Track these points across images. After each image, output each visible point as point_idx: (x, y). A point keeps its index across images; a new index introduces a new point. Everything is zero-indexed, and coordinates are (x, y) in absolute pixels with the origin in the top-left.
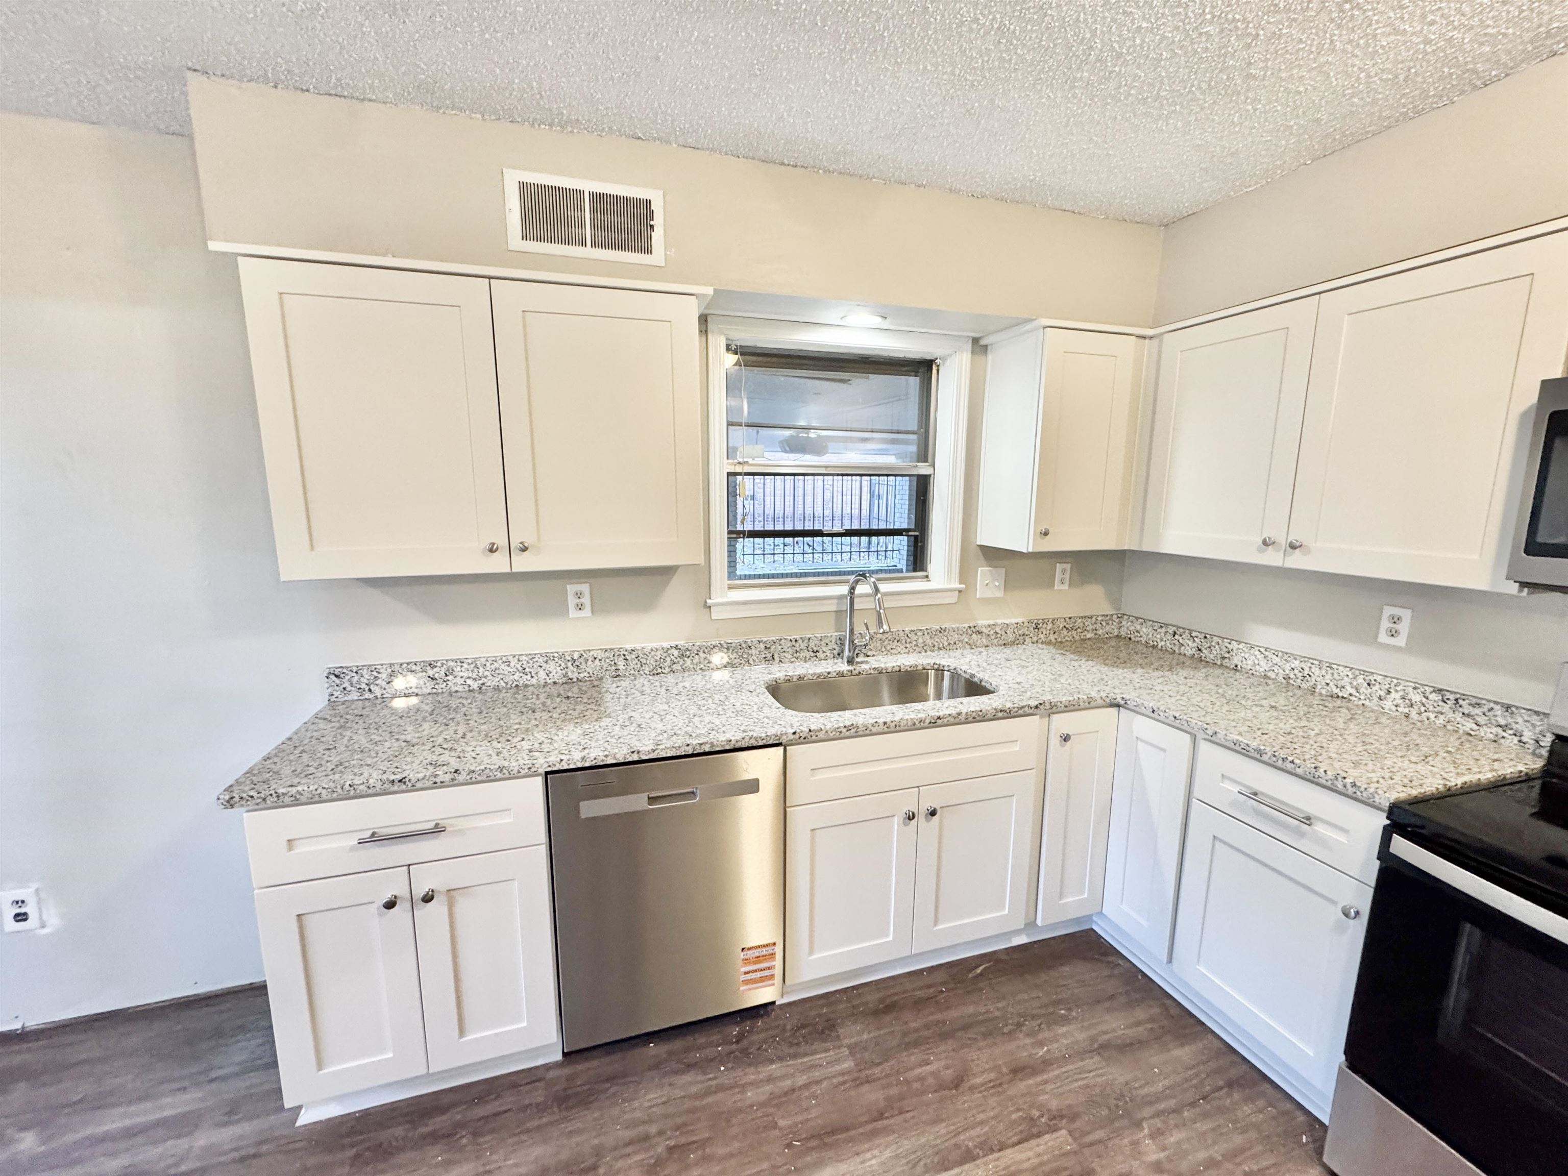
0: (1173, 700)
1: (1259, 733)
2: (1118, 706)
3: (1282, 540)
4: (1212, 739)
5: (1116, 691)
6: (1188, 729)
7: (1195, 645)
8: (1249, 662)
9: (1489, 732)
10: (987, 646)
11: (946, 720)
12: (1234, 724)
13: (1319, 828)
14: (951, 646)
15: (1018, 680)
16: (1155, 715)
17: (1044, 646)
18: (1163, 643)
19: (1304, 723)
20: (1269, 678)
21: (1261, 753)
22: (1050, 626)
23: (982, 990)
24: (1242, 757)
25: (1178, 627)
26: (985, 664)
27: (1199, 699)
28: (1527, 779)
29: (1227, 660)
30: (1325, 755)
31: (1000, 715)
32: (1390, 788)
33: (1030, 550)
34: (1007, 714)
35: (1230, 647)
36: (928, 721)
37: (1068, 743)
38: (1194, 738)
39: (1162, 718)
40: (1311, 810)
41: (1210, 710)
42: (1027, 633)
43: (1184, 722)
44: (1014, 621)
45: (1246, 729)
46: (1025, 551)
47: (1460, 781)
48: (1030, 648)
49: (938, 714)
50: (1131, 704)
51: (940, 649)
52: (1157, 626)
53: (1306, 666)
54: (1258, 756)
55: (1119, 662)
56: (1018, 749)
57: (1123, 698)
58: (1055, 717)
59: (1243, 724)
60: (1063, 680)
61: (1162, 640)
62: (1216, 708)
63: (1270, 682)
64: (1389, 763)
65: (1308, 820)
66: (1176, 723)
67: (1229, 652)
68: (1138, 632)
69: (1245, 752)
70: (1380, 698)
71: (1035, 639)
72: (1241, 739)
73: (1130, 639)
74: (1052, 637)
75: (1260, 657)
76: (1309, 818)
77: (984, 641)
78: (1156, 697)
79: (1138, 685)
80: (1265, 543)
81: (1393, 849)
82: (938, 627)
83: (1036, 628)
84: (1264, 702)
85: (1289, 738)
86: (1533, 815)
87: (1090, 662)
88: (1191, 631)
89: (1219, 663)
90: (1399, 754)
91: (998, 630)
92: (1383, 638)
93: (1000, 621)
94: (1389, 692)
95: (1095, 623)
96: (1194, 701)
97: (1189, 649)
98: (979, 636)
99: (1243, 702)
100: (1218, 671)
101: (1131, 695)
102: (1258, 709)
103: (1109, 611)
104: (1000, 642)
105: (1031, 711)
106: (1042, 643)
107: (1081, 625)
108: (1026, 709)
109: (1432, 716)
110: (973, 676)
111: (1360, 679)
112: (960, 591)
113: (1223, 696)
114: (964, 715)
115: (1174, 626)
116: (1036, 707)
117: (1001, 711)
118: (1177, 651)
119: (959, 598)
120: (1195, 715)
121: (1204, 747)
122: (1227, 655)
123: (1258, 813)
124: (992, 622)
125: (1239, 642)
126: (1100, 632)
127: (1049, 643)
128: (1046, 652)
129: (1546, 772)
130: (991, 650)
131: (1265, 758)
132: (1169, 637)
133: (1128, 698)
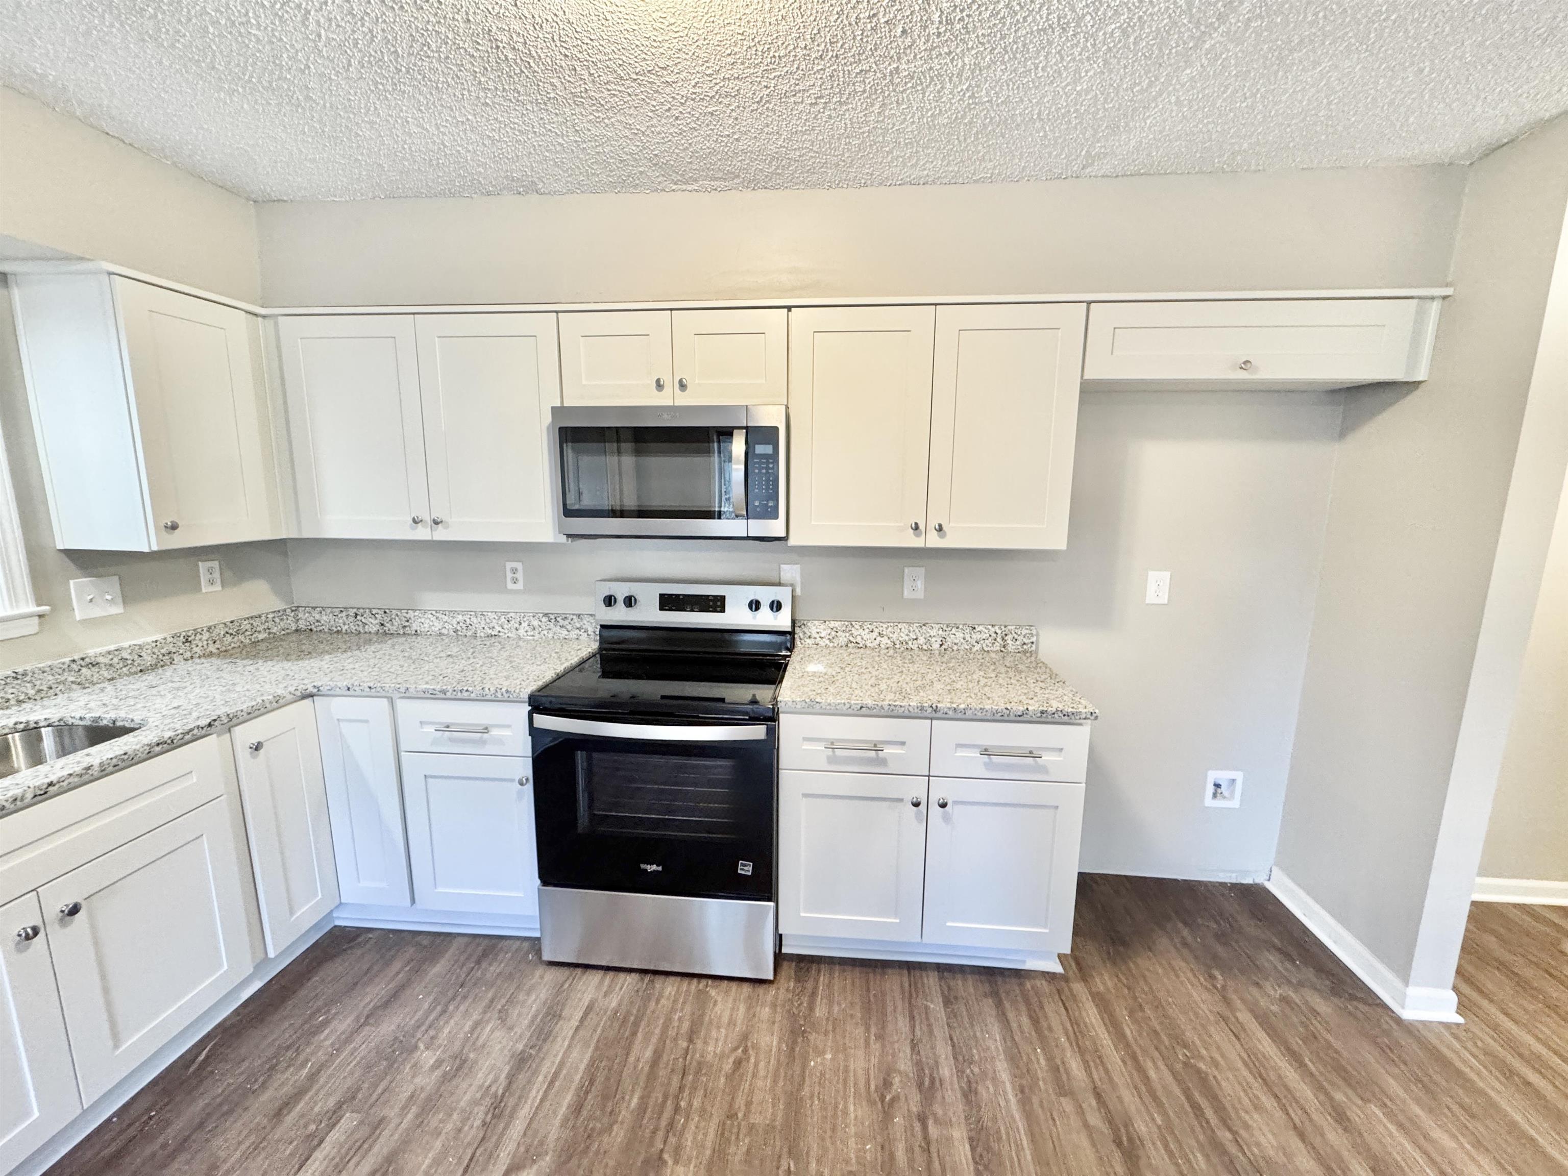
0: (366, 673)
1: (441, 678)
2: (311, 696)
3: (427, 518)
4: (407, 695)
5: (306, 682)
6: (384, 694)
7: (377, 621)
8: (426, 625)
9: (574, 634)
10: (112, 679)
11: (65, 784)
12: (421, 677)
13: (494, 732)
14: (41, 695)
15: (176, 705)
16: (351, 692)
17: (203, 660)
18: (347, 627)
19: (472, 660)
20: (443, 635)
21: (444, 692)
22: (206, 636)
23: (212, 1072)
24: (432, 701)
25: (358, 609)
26: (115, 701)
27: (389, 666)
28: (594, 655)
29: (408, 628)
30: (488, 678)
31: (157, 749)
32: (527, 686)
33: (155, 548)
34: (169, 745)
35: (408, 616)
36: (29, 795)
37: (262, 751)
38: (391, 701)
39: (358, 693)
40: (485, 722)
41: (400, 672)
42: (174, 650)
43: (379, 689)
44: (149, 639)
45: (431, 678)
46: (146, 550)
47: (562, 668)
48: (182, 667)
49: (48, 780)
50: (324, 690)
51: (20, 702)
52: (337, 611)
53: (467, 618)
54: (444, 696)
55: (303, 655)
56: (195, 780)
57: (314, 687)
58: (237, 730)
59: (428, 675)
60: (238, 688)
61: (344, 624)
62: (405, 669)
63: (444, 637)
64: (525, 670)
65: (486, 730)
66: (372, 692)
67: (408, 621)
68: (318, 621)
69: (432, 696)
70: (517, 629)
71: (188, 655)
72: (428, 686)
73: (311, 630)
74: (212, 648)
75: (433, 619)
76: (486, 728)
77: (106, 674)
78: (349, 675)
79: (328, 671)
80: (415, 521)
81: (536, 725)
82: (9, 673)
83: (187, 641)
84: (443, 654)
85: (462, 674)
86: (599, 677)
87: (269, 663)
88: (370, 609)
89: (401, 632)
90: (531, 662)
91: (125, 655)
92: (510, 586)
93: (126, 644)
94: (520, 624)
95: (266, 622)
96: (385, 669)
97: (373, 626)
98: (95, 669)
99: (426, 658)
100: (402, 639)
101: (323, 681)
102: (438, 660)
103: (282, 606)
104: (134, 670)
105: (204, 732)
106: (199, 657)
107: (248, 627)
108: (196, 731)
109: (545, 632)
110: (96, 720)
111: (503, 619)
112: (40, 616)
113: (410, 658)
114: (96, 768)
115: (353, 608)
116: (210, 725)
117: (158, 745)
118: (362, 631)
119: (40, 624)
120: (387, 680)
121: (401, 704)
122: (407, 624)
123: (452, 740)
124: (112, 647)
125: (415, 610)
126: (274, 630)
127: (211, 654)
128: (207, 666)
129: (601, 649)
130: (120, 683)
131: (449, 695)
132: (352, 619)
133: (320, 684)
